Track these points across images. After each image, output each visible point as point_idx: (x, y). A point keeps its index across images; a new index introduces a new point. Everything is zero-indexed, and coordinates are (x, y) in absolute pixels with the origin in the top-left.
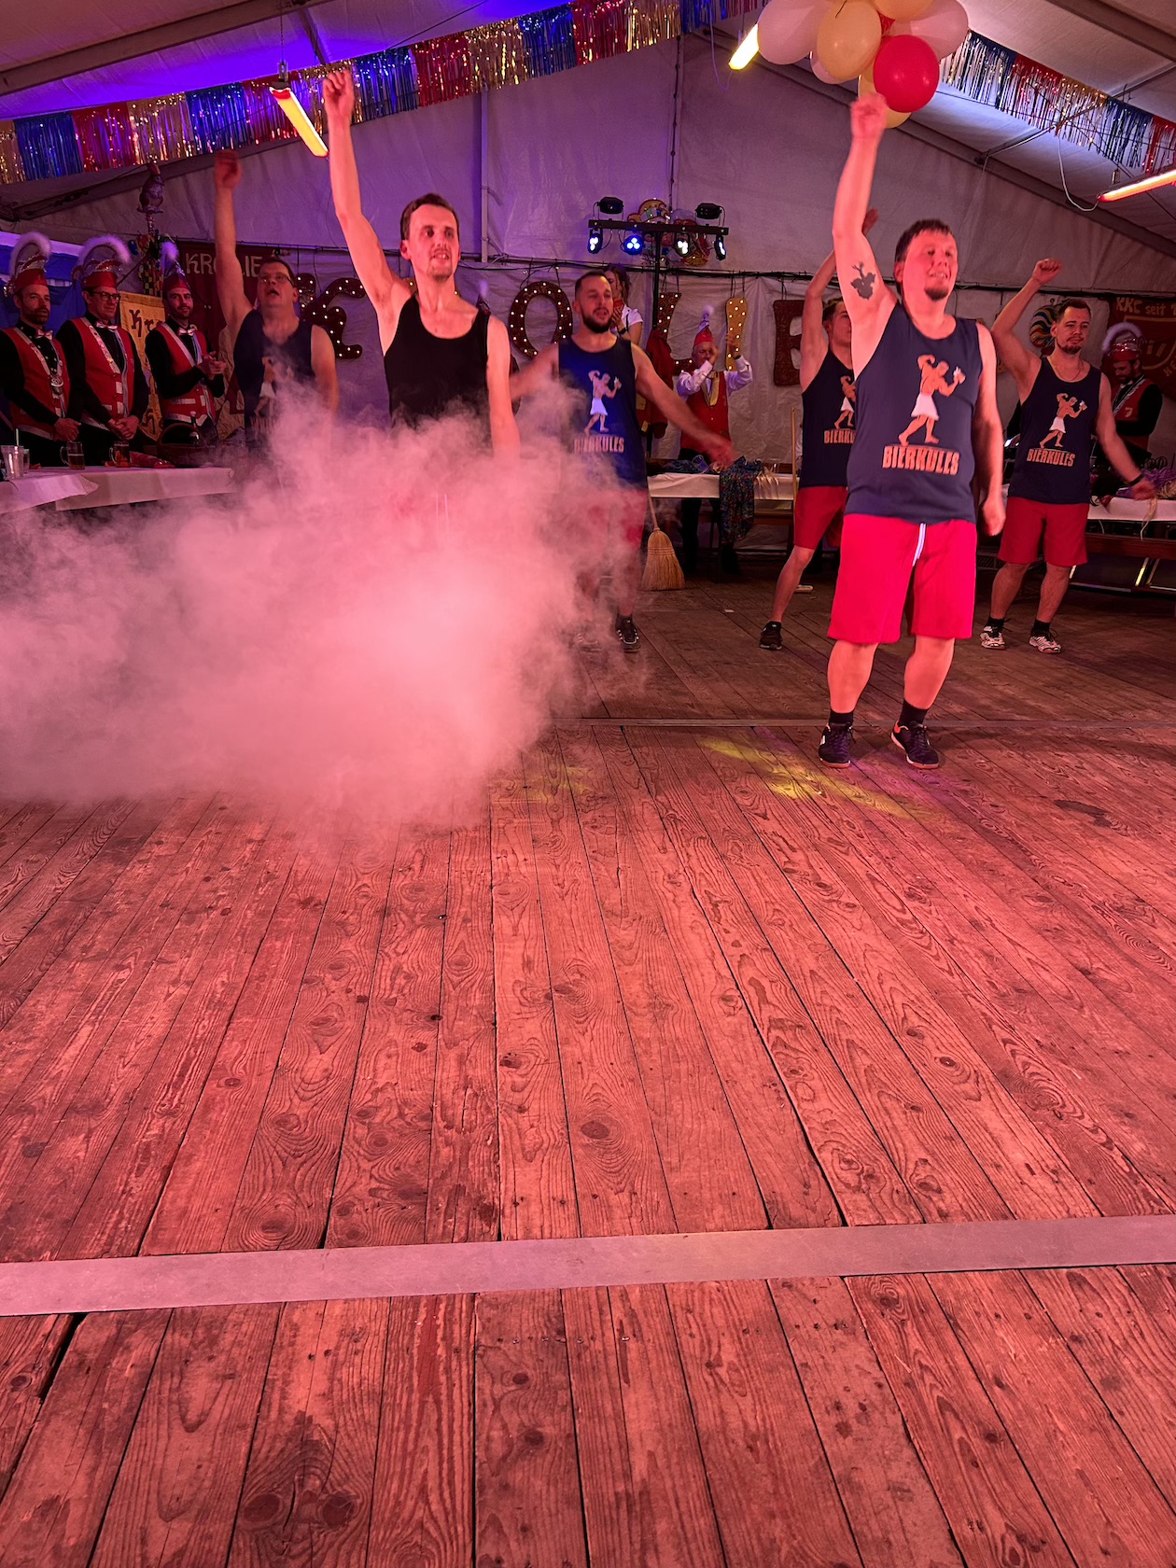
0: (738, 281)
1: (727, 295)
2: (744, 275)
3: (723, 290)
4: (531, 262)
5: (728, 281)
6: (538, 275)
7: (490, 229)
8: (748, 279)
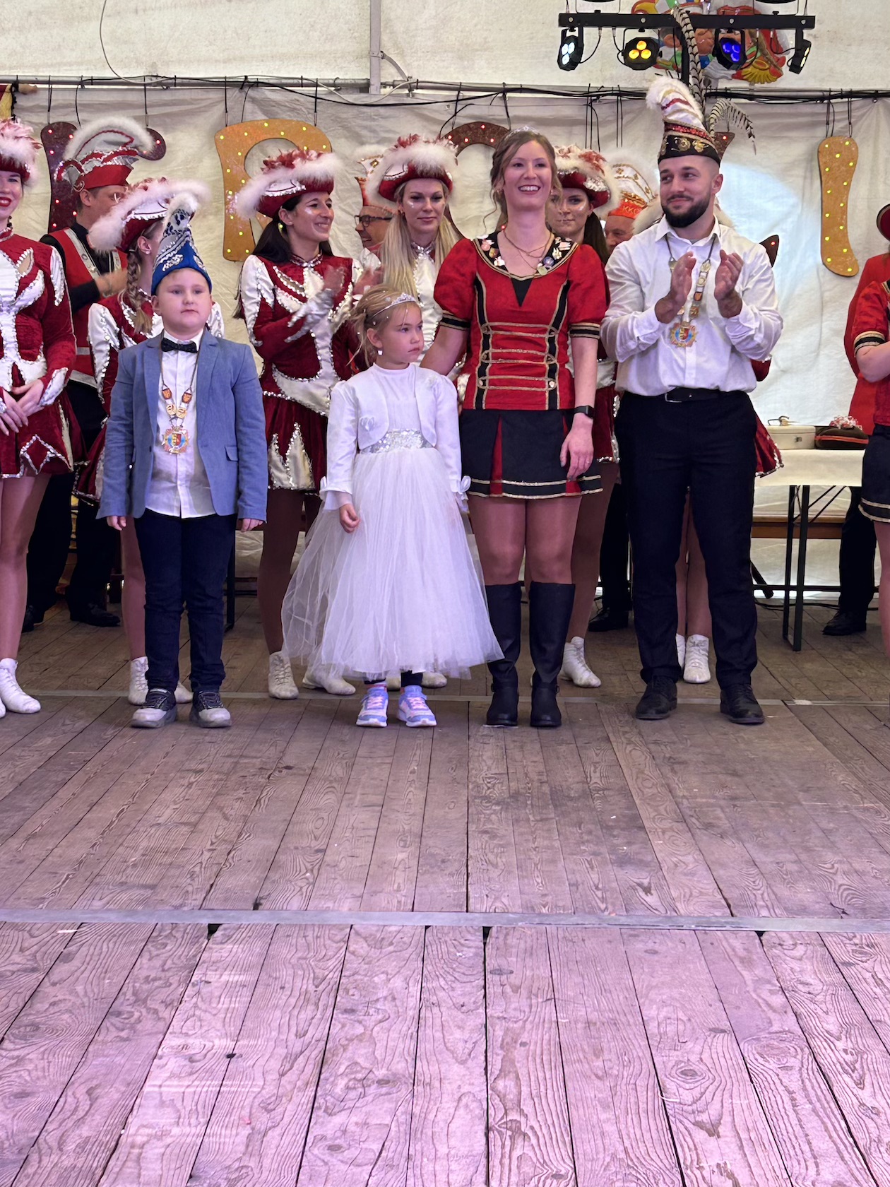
0: (839, 106)
1: (821, 132)
2: (851, 94)
3: (813, 125)
4: (460, 88)
5: (820, 108)
6: (470, 111)
7: (385, 38)
8: (857, 103)
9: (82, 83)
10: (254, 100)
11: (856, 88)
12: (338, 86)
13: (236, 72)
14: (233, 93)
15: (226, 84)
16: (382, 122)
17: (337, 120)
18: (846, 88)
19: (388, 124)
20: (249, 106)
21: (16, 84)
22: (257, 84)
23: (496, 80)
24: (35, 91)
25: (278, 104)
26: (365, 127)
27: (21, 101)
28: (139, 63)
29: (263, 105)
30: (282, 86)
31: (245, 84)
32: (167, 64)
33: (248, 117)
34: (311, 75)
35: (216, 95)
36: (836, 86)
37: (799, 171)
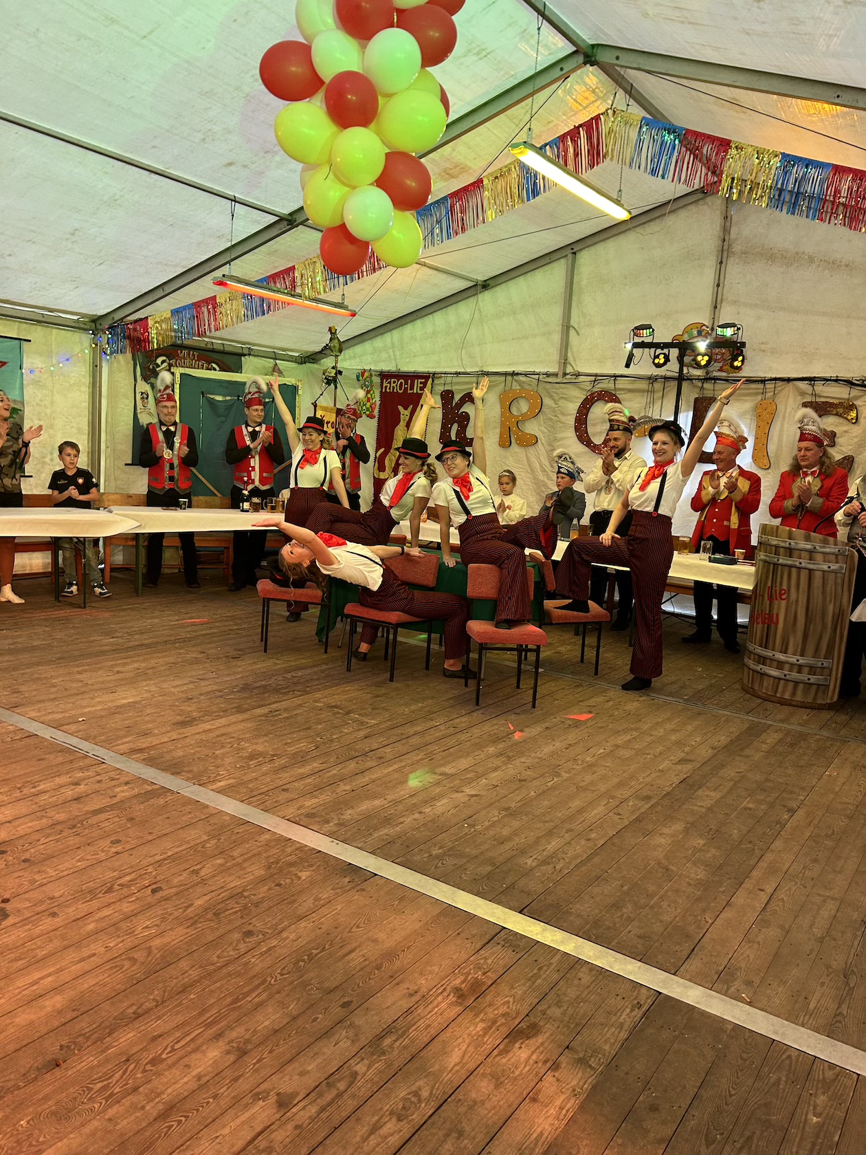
0: (770, 385)
1: (759, 397)
2: (775, 379)
3: (757, 394)
4: (596, 375)
5: (761, 386)
6: (600, 385)
7: (569, 354)
8: (779, 383)
9: (458, 374)
10: (516, 381)
11: (778, 376)
12: (548, 375)
13: (510, 369)
14: (509, 378)
15: (506, 374)
16: (561, 390)
17: (546, 389)
18: (774, 376)
19: (564, 391)
20: (514, 383)
21: (434, 374)
22: (518, 374)
23: (611, 372)
24: (440, 377)
25: (524, 382)
26: (555, 392)
27: (436, 381)
28: (477, 365)
29: (520, 383)
30: (526, 374)
31: (514, 374)
32: (487, 366)
33: (514, 388)
34: (537, 370)
35: (503, 378)
36: (769, 375)
37: (748, 416)
